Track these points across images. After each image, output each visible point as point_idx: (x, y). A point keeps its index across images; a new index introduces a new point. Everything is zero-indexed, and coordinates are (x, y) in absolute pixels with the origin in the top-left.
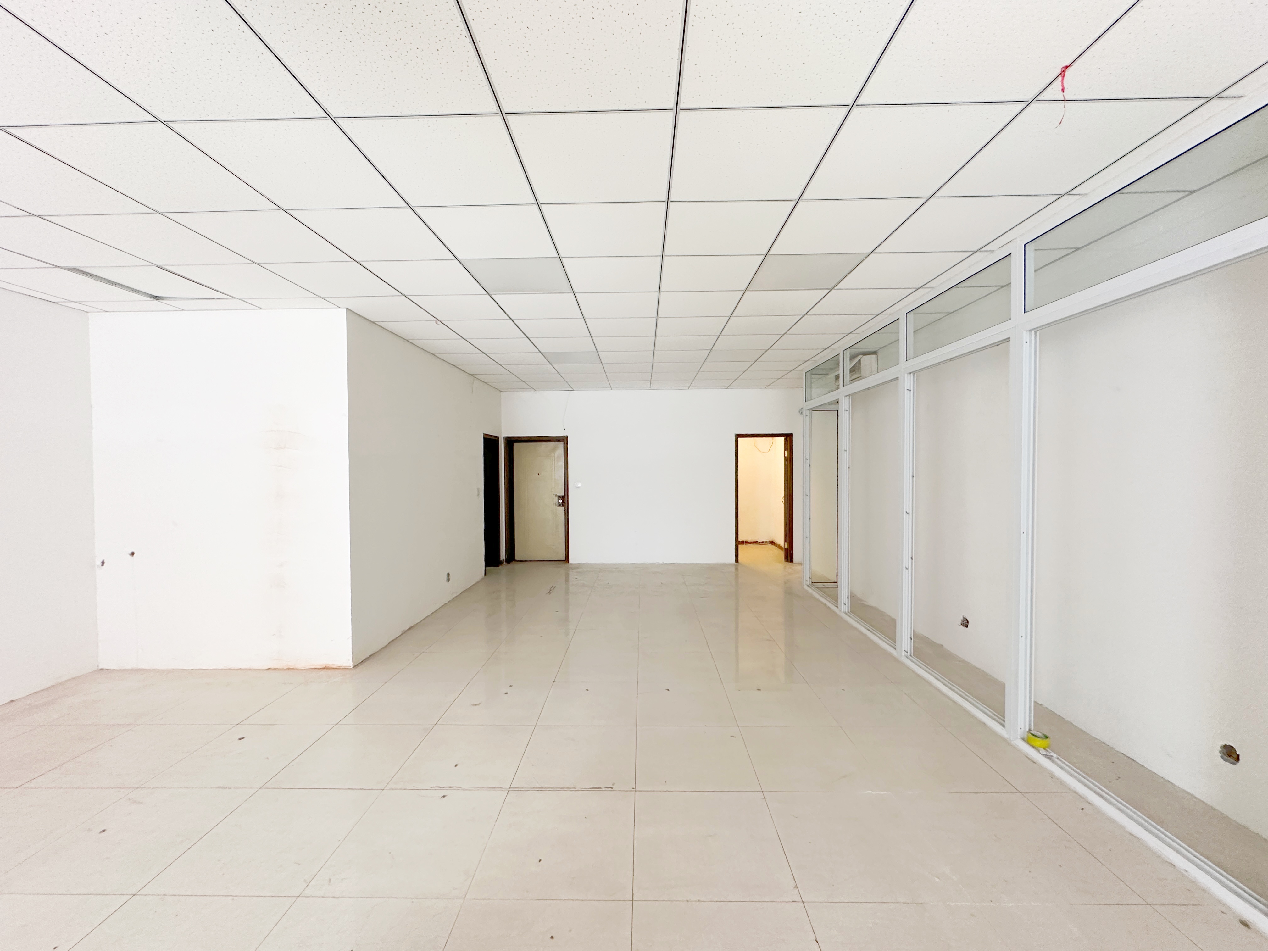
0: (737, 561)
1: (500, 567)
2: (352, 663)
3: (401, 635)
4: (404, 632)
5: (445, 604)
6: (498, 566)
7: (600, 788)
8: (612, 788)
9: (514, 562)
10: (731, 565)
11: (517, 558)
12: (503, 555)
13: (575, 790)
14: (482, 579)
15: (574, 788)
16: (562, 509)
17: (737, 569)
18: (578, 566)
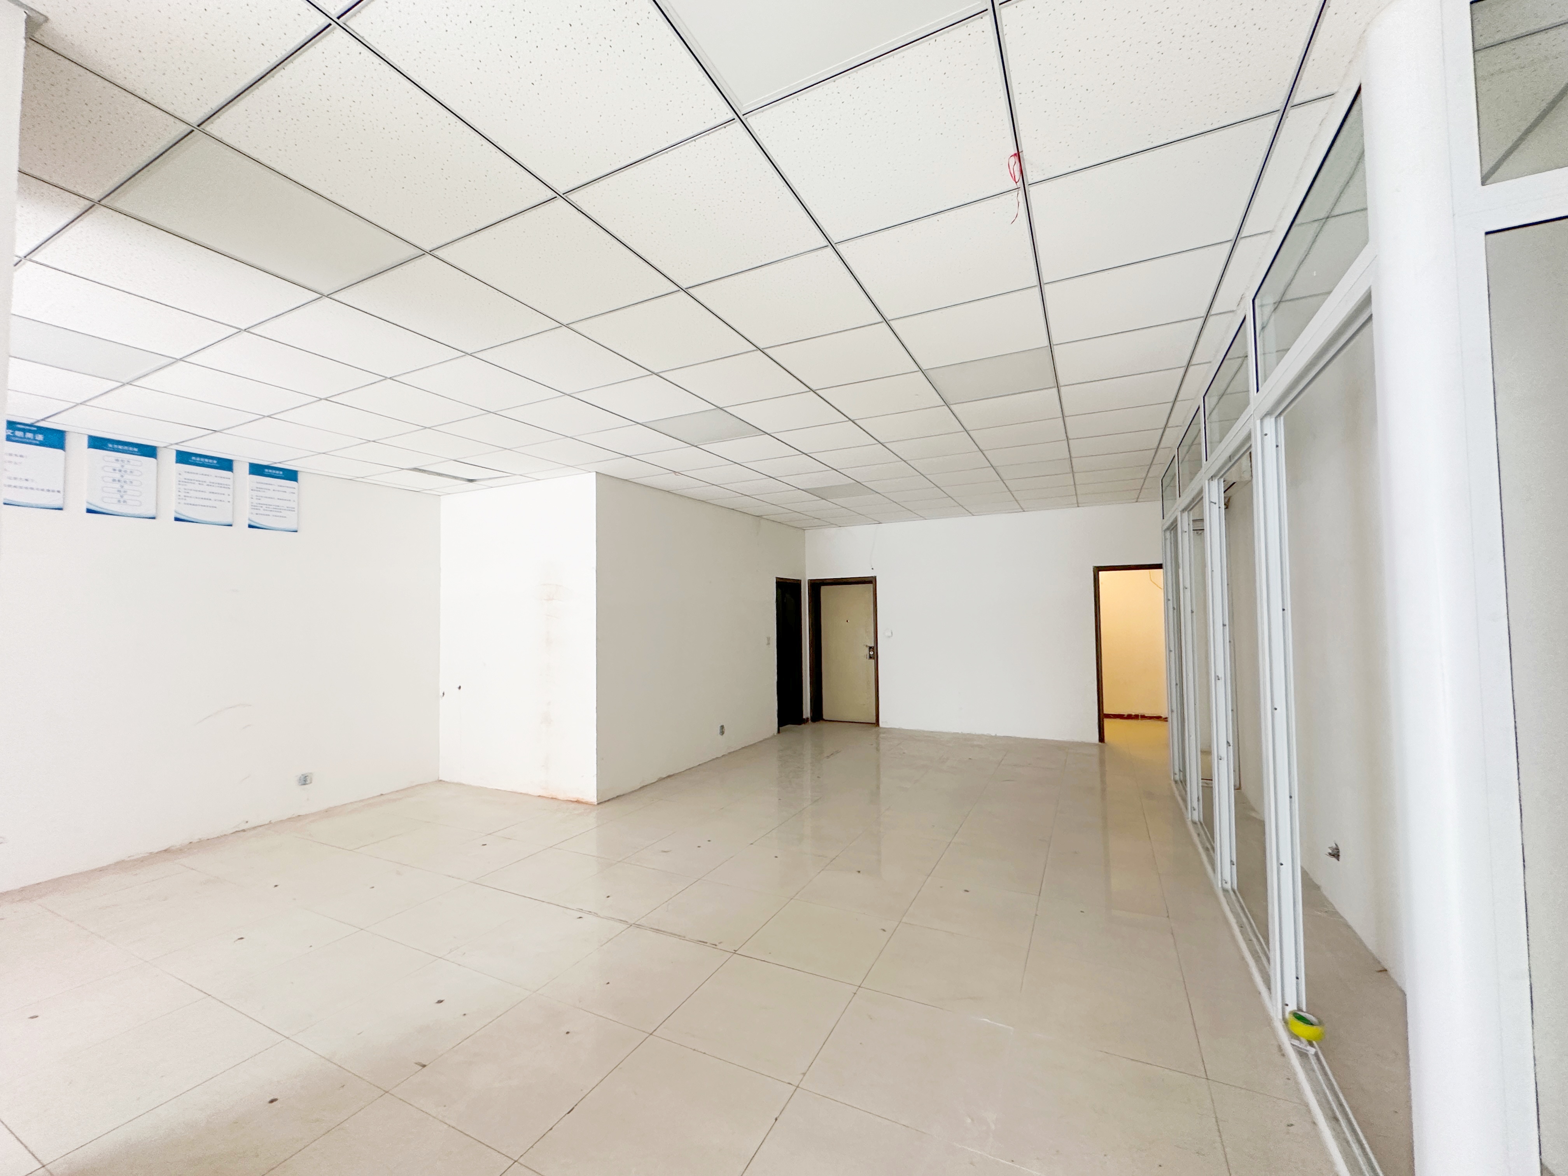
0: (1102, 739)
1: (803, 726)
2: (596, 800)
3: (657, 781)
4: (661, 780)
5: (717, 758)
6: (800, 724)
7: (706, 943)
8: (716, 945)
9: (821, 721)
10: (1095, 745)
11: (824, 717)
12: (807, 712)
13: (684, 938)
14: (774, 736)
15: (684, 937)
16: (873, 661)
17: (1102, 752)
18: (889, 730)
